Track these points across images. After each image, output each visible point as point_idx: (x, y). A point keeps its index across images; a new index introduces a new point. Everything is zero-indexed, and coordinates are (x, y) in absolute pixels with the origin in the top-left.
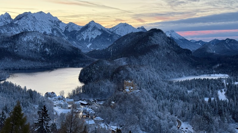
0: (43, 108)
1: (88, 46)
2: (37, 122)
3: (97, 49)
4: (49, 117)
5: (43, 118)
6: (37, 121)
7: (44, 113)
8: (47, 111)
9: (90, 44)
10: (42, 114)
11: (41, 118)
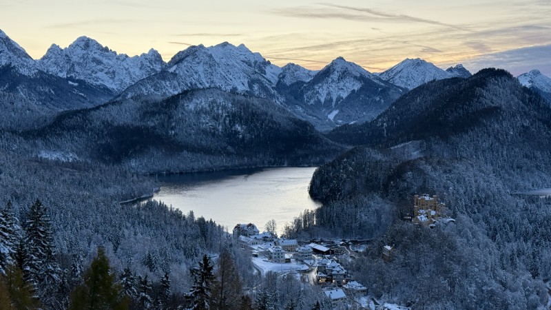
0: (202, 262)
1: (331, 116)
2: (191, 293)
3: (352, 123)
5: (204, 284)
6: (191, 291)
7: (205, 274)
8: (211, 268)
9: (335, 112)
10: (200, 275)
11: (199, 285)
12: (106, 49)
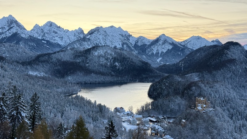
0: (110, 124)
1: (158, 60)
2: (105, 137)
3: (168, 64)
4: (116, 133)
5: (111, 134)
7: (112, 129)
8: (114, 127)
9: (160, 59)
10: (109, 129)
11: (108, 134)
12: (59, 27)
